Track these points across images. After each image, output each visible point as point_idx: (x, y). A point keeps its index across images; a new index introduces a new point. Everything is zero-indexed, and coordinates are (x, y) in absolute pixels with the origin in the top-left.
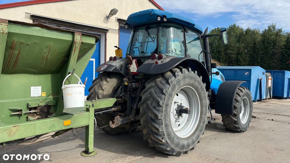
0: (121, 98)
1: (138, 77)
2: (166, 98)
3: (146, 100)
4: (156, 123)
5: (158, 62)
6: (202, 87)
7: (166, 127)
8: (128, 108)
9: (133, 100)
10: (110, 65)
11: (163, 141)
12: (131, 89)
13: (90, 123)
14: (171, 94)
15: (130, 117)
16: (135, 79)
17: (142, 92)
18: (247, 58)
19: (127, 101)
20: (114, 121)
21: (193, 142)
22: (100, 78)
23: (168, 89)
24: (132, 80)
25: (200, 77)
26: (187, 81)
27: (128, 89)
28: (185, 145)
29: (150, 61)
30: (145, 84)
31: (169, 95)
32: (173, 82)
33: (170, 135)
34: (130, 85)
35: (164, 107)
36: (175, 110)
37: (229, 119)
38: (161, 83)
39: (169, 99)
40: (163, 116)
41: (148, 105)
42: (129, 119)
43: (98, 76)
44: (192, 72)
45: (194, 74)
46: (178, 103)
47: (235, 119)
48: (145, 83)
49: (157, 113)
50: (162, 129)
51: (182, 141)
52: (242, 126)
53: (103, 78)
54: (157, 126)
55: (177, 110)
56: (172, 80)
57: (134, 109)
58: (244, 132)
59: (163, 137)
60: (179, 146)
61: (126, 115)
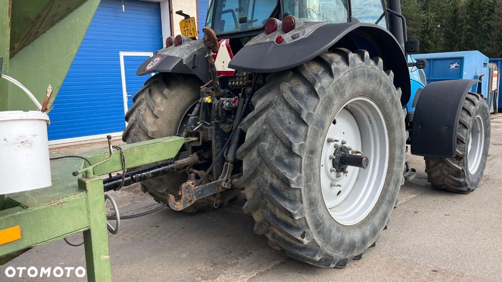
0: (197, 134)
1: (235, 82)
2: (309, 133)
3: (258, 139)
4: (284, 198)
5: (284, 38)
6: (393, 98)
7: (310, 208)
8: (214, 159)
9: (225, 138)
10: (169, 57)
11: (306, 241)
12: (220, 112)
13: (92, 222)
14: (322, 120)
15: (219, 180)
16: (229, 88)
17: (246, 119)
18: (441, 39)
19: (211, 141)
20: (180, 194)
21: (374, 232)
22: (147, 90)
23: (313, 108)
24: (222, 91)
25: (388, 74)
26: (361, 83)
27: (213, 113)
28: (357, 241)
29: (261, 38)
30: (253, 99)
31: (316, 125)
32: (327, 90)
33: (320, 225)
34: (216, 102)
35: (303, 158)
36: (330, 159)
37: (444, 167)
38: (295, 93)
39: (316, 135)
40: (303, 181)
41: (262, 154)
42: (219, 186)
43: (145, 84)
44: (372, 63)
45: (376, 67)
46: (337, 141)
47: (457, 166)
48: (251, 95)
49: (288, 175)
50: (301, 214)
51: (349, 233)
52: (471, 179)
53: (154, 90)
54: (288, 206)
55: (333, 160)
56: (324, 83)
57: (228, 160)
58: (473, 190)
59: (304, 233)
60: (344, 246)
61: (211, 173)
